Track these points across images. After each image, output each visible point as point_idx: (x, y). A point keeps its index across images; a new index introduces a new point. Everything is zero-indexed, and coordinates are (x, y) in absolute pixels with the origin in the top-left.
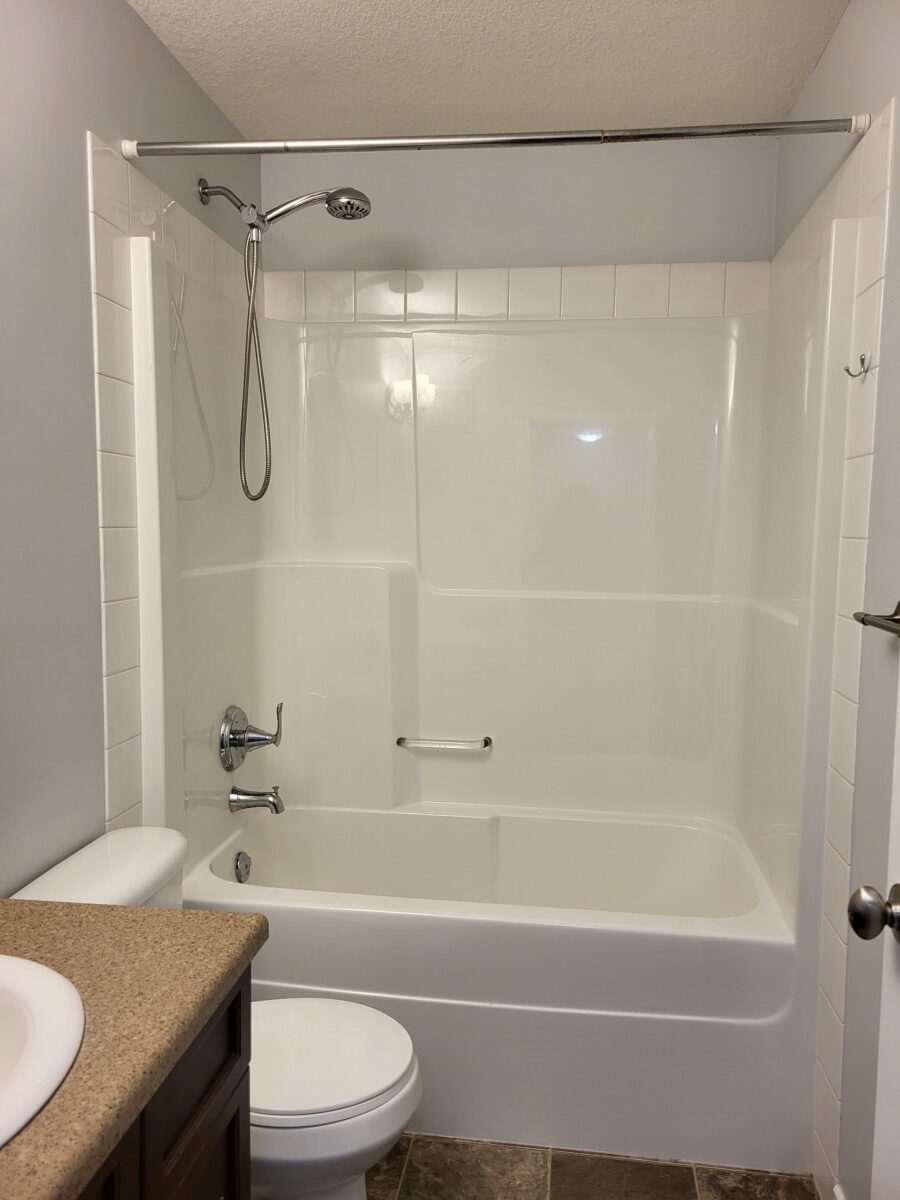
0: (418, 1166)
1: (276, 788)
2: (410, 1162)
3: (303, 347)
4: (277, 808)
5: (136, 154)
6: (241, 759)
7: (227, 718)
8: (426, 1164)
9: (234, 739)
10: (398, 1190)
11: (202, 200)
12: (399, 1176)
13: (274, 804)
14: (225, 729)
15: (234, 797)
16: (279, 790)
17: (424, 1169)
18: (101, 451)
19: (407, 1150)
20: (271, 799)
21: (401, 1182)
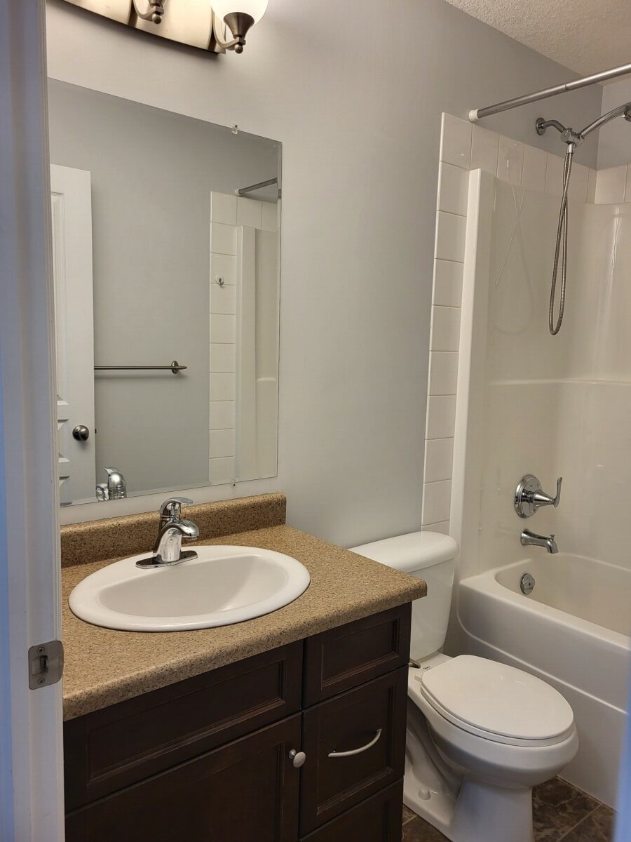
0: (595, 822)
1: (552, 536)
2: (590, 817)
3: (616, 221)
4: (551, 550)
5: (477, 117)
6: (532, 511)
7: (523, 481)
8: (601, 824)
9: (525, 496)
10: (572, 828)
11: (538, 133)
12: (578, 821)
13: (550, 548)
14: (519, 489)
15: (524, 535)
16: (555, 538)
17: (599, 827)
18: (434, 305)
19: (592, 809)
20: (549, 543)
21: (577, 824)
